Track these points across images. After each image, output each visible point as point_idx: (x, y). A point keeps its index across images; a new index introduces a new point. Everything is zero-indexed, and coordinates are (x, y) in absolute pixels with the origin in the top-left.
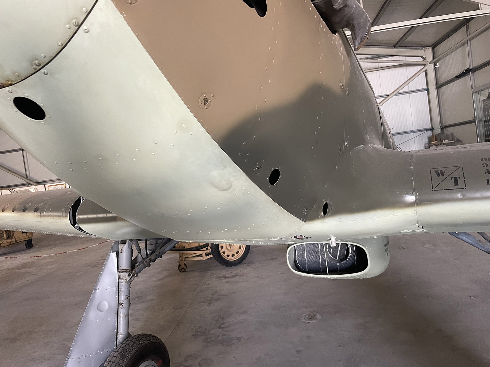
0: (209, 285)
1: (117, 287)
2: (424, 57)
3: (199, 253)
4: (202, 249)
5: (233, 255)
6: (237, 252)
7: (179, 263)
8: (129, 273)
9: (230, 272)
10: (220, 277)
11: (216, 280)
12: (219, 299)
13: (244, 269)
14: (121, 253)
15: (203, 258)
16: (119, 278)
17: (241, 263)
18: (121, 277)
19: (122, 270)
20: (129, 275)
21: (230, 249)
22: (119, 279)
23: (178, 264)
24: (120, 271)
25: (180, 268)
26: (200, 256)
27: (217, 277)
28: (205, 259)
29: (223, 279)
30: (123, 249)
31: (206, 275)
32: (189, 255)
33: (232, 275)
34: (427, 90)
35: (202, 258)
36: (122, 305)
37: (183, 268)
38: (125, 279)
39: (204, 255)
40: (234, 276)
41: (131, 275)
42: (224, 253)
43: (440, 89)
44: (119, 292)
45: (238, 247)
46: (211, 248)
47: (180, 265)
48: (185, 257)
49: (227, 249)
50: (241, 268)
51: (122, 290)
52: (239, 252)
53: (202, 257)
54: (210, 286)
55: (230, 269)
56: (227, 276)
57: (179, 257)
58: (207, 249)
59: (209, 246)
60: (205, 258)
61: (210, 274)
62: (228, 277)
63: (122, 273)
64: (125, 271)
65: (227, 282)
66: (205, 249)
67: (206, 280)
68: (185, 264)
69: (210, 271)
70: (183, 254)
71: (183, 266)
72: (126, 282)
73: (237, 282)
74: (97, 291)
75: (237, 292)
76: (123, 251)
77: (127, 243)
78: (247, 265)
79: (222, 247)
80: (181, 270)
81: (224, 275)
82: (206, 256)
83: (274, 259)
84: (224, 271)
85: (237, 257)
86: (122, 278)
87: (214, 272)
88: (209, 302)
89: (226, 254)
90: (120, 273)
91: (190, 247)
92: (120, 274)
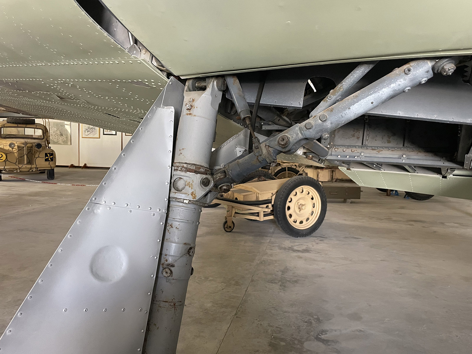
0: (271, 255)
1: (164, 211)
3: (256, 209)
4: (260, 206)
5: (301, 222)
6: (308, 219)
7: (226, 218)
8: (204, 176)
9: (298, 244)
10: (285, 249)
11: (281, 251)
12: (296, 282)
13: (317, 244)
14: (189, 116)
15: (260, 219)
16: (173, 185)
17: (310, 235)
18: (180, 184)
19: (185, 165)
20: (205, 183)
21: (298, 212)
22: (173, 190)
23: (224, 221)
24: (177, 164)
25: (226, 226)
26: (258, 214)
27: (281, 248)
28: (262, 220)
29: (291, 251)
30: (195, 104)
31: (262, 241)
32: (243, 210)
33: (302, 249)
35: (257, 218)
36: (171, 271)
37: (230, 227)
38: (190, 191)
39: (262, 214)
40: (307, 251)
41: (212, 184)
42: (291, 216)
44: (168, 228)
45: (310, 212)
46: (272, 207)
47: (226, 222)
48: (236, 213)
49: (295, 211)
50: (312, 241)
51: (176, 224)
52: (310, 219)
53: (258, 216)
54: (274, 258)
55: (295, 239)
56: (295, 248)
57: (227, 211)
58: (267, 207)
59: (271, 203)
60: (262, 218)
61: (268, 241)
62: (298, 251)
63: (183, 173)
64: (193, 168)
65: (300, 258)
66: (265, 206)
67: (265, 248)
68: (233, 222)
69: (268, 238)
70: (233, 207)
71: (229, 224)
72: (193, 203)
73: (315, 260)
74: (100, 210)
75: (323, 276)
76: (194, 111)
77: (209, 90)
78: (320, 239)
79: (289, 208)
80: (226, 229)
81: (290, 246)
82: (264, 217)
83: (357, 238)
84: (288, 242)
85: (307, 225)
86: (180, 188)
87: (273, 240)
88: (280, 283)
89: (293, 218)
90: (178, 172)
91: (245, 200)
92: (178, 174)
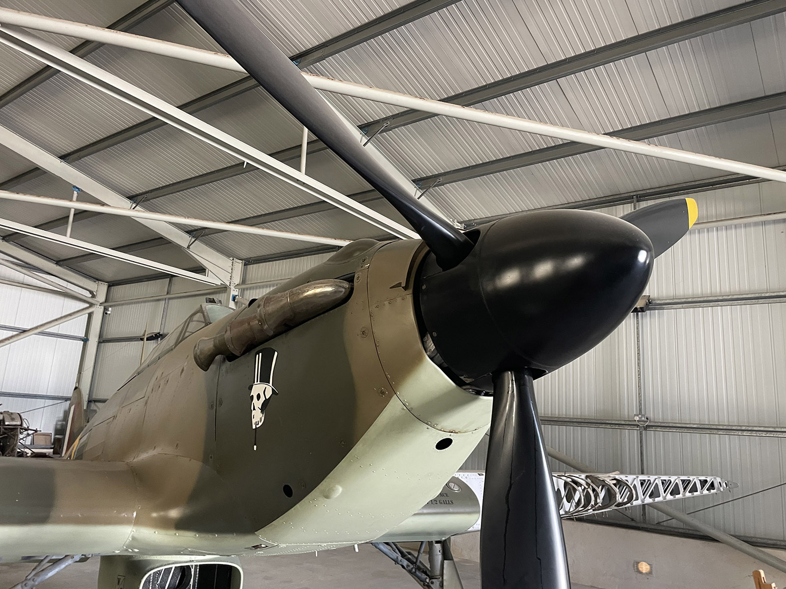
2: (95, 293)
34: (85, 340)
43: (103, 344)
